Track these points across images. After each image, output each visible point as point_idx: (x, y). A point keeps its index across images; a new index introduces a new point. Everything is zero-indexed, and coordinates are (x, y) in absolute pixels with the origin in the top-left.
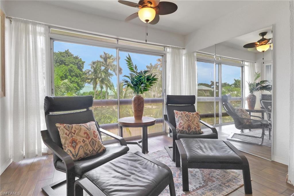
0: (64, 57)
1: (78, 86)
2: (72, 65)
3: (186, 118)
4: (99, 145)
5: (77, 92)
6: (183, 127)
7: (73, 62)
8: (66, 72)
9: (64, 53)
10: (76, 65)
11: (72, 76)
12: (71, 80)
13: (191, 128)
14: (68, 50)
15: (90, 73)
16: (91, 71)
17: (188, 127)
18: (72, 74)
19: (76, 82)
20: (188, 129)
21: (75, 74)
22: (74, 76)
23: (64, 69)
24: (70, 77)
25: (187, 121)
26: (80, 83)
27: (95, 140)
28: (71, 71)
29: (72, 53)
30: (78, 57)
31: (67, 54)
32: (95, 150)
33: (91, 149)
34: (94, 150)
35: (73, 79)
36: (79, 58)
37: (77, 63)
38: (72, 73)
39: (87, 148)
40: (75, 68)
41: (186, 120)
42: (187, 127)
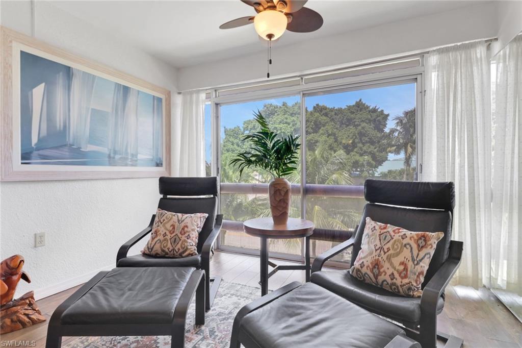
0: (353, 113)
1: (373, 160)
2: (365, 124)
3: (378, 242)
4: (183, 246)
5: (370, 170)
6: (363, 262)
7: (366, 119)
9: (354, 106)
10: (372, 123)
11: (363, 144)
12: (361, 149)
13: (382, 270)
14: (360, 100)
15: (396, 134)
16: (397, 130)
17: (374, 267)
18: (364, 140)
19: (370, 153)
20: (372, 271)
21: (369, 138)
22: (367, 142)
23: (351, 133)
24: (360, 145)
25: (376, 250)
26: (377, 154)
27: (179, 238)
28: (361, 134)
29: (368, 104)
30: (377, 108)
31: (358, 107)
32: (177, 250)
33: (171, 248)
34: (174, 249)
35: (365, 148)
36: (379, 110)
37: (375, 120)
38: (364, 138)
39: (165, 245)
40: (369, 129)
41: (375, 246)
42: (370, 266)
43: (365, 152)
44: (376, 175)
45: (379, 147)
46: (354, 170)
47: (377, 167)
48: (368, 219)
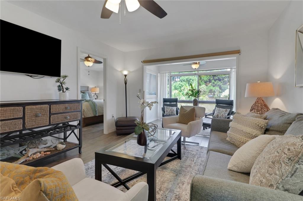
1: (220, 89)
5: (218, 94)
8: (210, 77)
11: (215, 80)
12: (214, 83)
19: (219, 85)
21: (218, 78)
22: (216, 80)
24: (213, 81)
26: (222, 86)
38: (215, 77)
43: (216, 85)
44: (222, 96)
45: (223, 82)
46: (210, 94)
47: (222, 93)
48: (216, 108)
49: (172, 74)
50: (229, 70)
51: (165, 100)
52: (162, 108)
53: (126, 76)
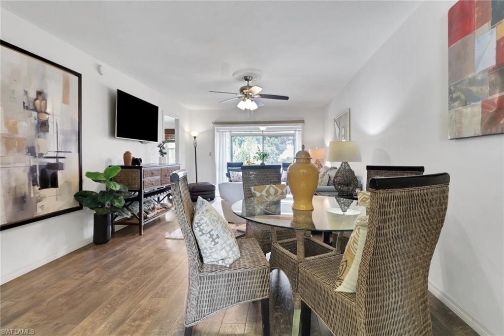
49: (232, 133)
50: (293, 132)
51: (229, 165)
52: (226, 174)
53: (195, 138)
